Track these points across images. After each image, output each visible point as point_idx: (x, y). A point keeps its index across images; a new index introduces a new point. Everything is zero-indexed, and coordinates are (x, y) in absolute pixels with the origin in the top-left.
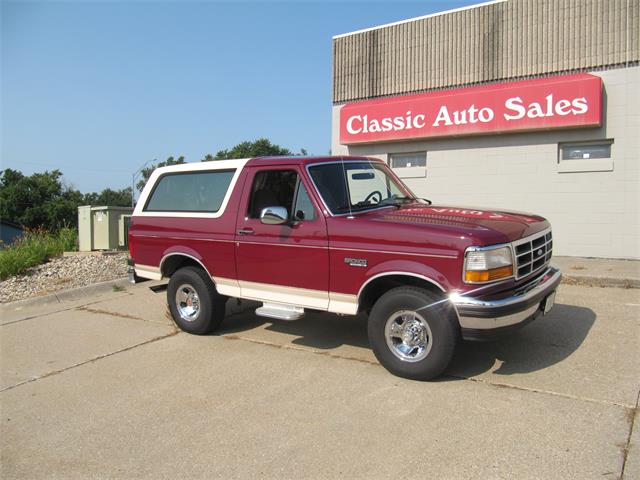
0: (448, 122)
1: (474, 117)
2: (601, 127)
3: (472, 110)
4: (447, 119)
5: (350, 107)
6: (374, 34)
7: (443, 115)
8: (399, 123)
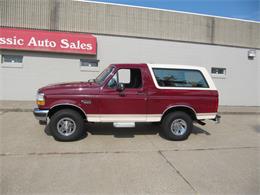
0: (35, 45)
2: (95, 56)
3: (46, 41)
4: (35, 43)
7: (33, 41)
8: (10, 41)
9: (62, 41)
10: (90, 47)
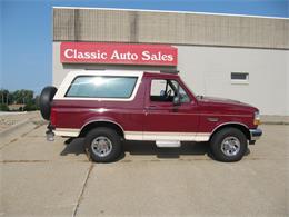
0: (118, 58)
1: (129, 57)
3: (129, 54)
5: (65, 44)
6: (77, 11)
7: (116, 54)
8: (94, 55)
9: (144, 53)
10: (171, 58)
